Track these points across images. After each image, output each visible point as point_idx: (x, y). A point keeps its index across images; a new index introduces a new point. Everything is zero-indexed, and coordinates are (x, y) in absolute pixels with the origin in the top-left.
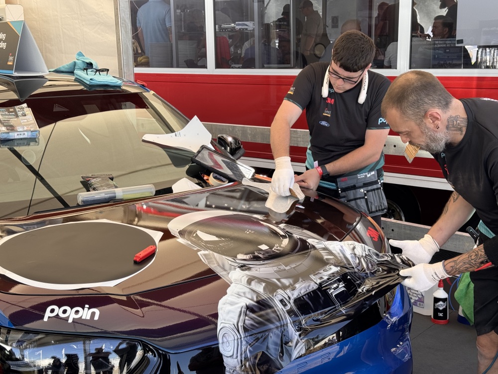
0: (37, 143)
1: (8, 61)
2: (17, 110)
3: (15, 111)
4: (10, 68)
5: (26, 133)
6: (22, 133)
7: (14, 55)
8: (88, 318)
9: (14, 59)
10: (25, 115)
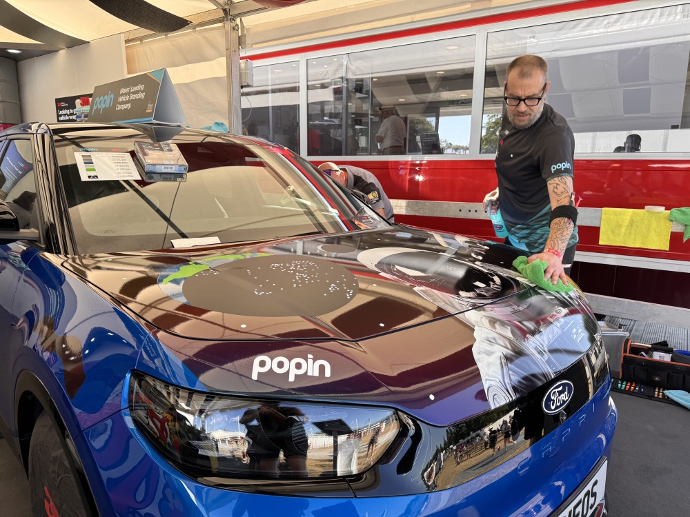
0: (184, 180)
1: (146, 109)
2: (162, 146)
3: (160, 146)
4: (149, 115)
5: (174, 167)
6: (170, 167)
7: (153, 102)
8: (316, 374)
9: (154, 106)
10: (172, 151)
